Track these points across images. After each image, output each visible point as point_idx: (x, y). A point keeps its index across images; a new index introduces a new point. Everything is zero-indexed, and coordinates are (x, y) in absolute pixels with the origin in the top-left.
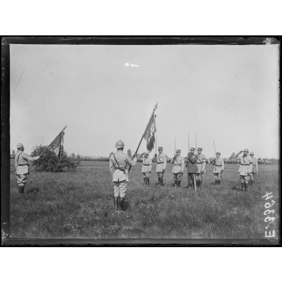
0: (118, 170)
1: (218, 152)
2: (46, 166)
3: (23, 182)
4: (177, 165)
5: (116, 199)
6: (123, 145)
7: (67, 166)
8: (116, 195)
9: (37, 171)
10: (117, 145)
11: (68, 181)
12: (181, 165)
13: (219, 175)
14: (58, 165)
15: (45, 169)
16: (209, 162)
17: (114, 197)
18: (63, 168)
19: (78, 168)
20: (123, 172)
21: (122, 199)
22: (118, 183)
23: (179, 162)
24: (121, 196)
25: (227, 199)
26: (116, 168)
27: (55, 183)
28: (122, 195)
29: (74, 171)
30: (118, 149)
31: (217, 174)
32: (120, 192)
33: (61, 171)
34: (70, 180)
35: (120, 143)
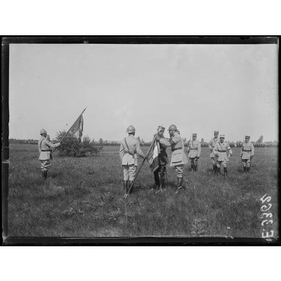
0: (128, 154)
1: (247, 135)
2: (70, 151)
3: (46, 166)
4: (193, 149)
5: (125, 182)
6: (134, 130)
7: (90, 151)
8: (125, 179)
9: (61, 156)
10: (128, 130)
11: (87, 166)
12: (197, 149)
13: (249, 161)
14: (81, 150)
15: (68, 154)
16: (236, 146)
17: (123, 181)
18: (86, 153)
19: (100, 152)
20: (132, 156)
21: (131, 182)
22: (127, 167)
23: (196, 146)
24: (130, 179)
25: (242, 184)
26: (125, 152)
27: (73, 168)
28: (132, 179)
29: (96, 156)
30: (130, 134)
31: (246, 160)
32: (129, 176)
33: (84, 156)
34: (89, 165)
35: (131, 128)
